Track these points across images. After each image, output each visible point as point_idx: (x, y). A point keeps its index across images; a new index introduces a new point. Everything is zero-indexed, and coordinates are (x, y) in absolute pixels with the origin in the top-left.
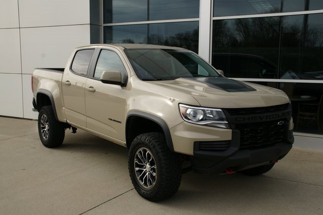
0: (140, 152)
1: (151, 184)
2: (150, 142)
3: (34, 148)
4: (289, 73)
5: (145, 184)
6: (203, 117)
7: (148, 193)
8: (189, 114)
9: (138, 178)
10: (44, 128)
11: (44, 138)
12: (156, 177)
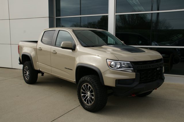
0: (84, 86)
1: (91, 103)
2: (90, 80)
3: (21, 84)
4: (154, 42)
5: (88, 103)
6: (120, 66)
7: (90, 107)
8: (113, 65)
9: (83, 100)
10: (26, 73)
11: (26, 79)
12: (94, 99)
